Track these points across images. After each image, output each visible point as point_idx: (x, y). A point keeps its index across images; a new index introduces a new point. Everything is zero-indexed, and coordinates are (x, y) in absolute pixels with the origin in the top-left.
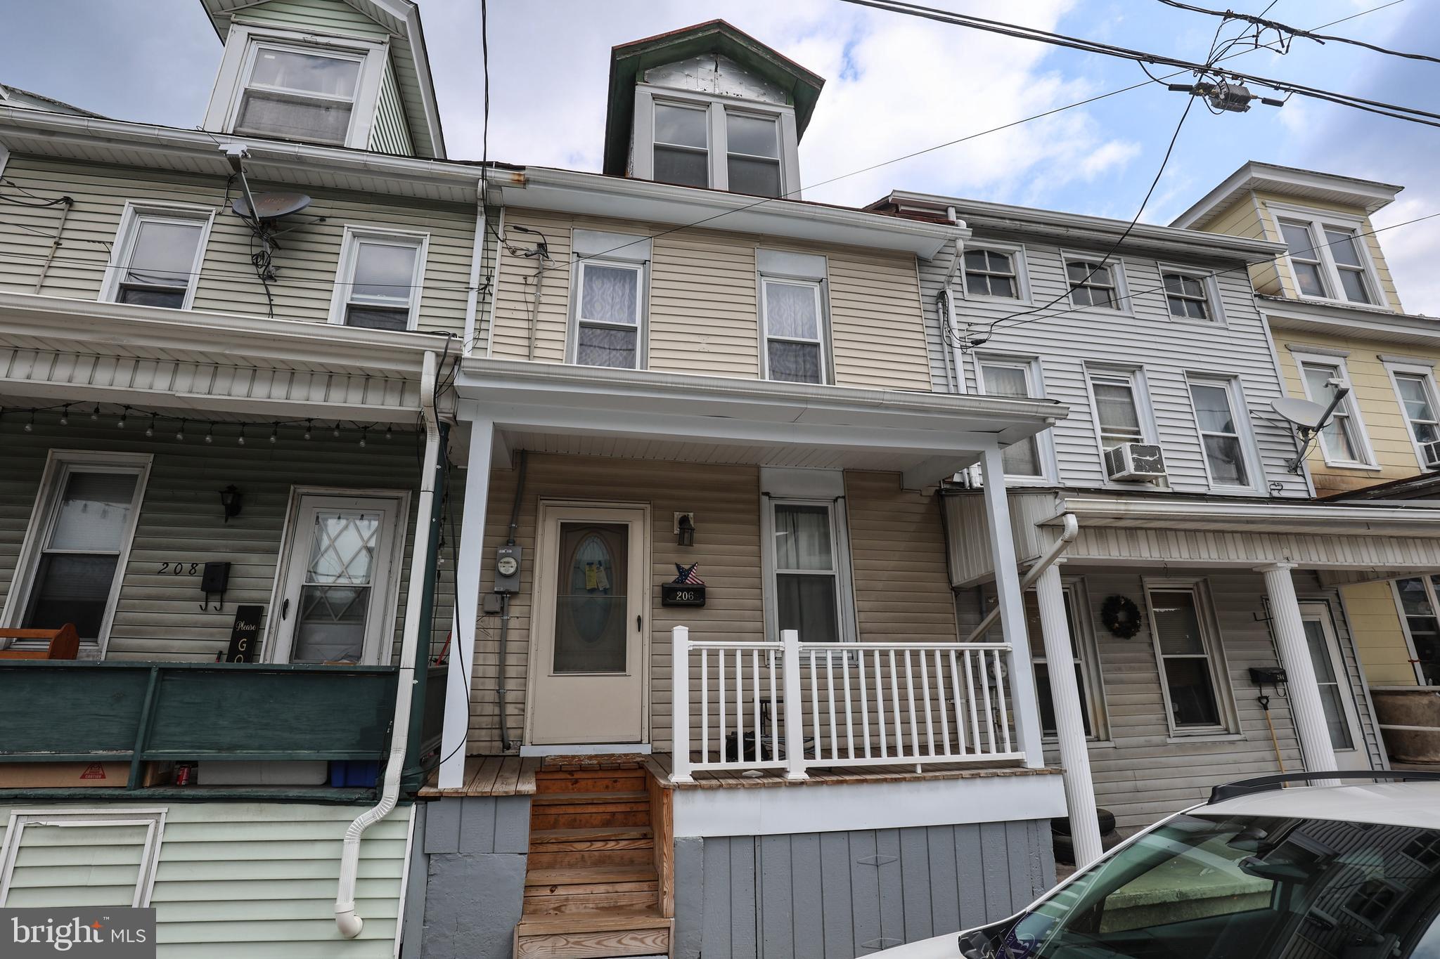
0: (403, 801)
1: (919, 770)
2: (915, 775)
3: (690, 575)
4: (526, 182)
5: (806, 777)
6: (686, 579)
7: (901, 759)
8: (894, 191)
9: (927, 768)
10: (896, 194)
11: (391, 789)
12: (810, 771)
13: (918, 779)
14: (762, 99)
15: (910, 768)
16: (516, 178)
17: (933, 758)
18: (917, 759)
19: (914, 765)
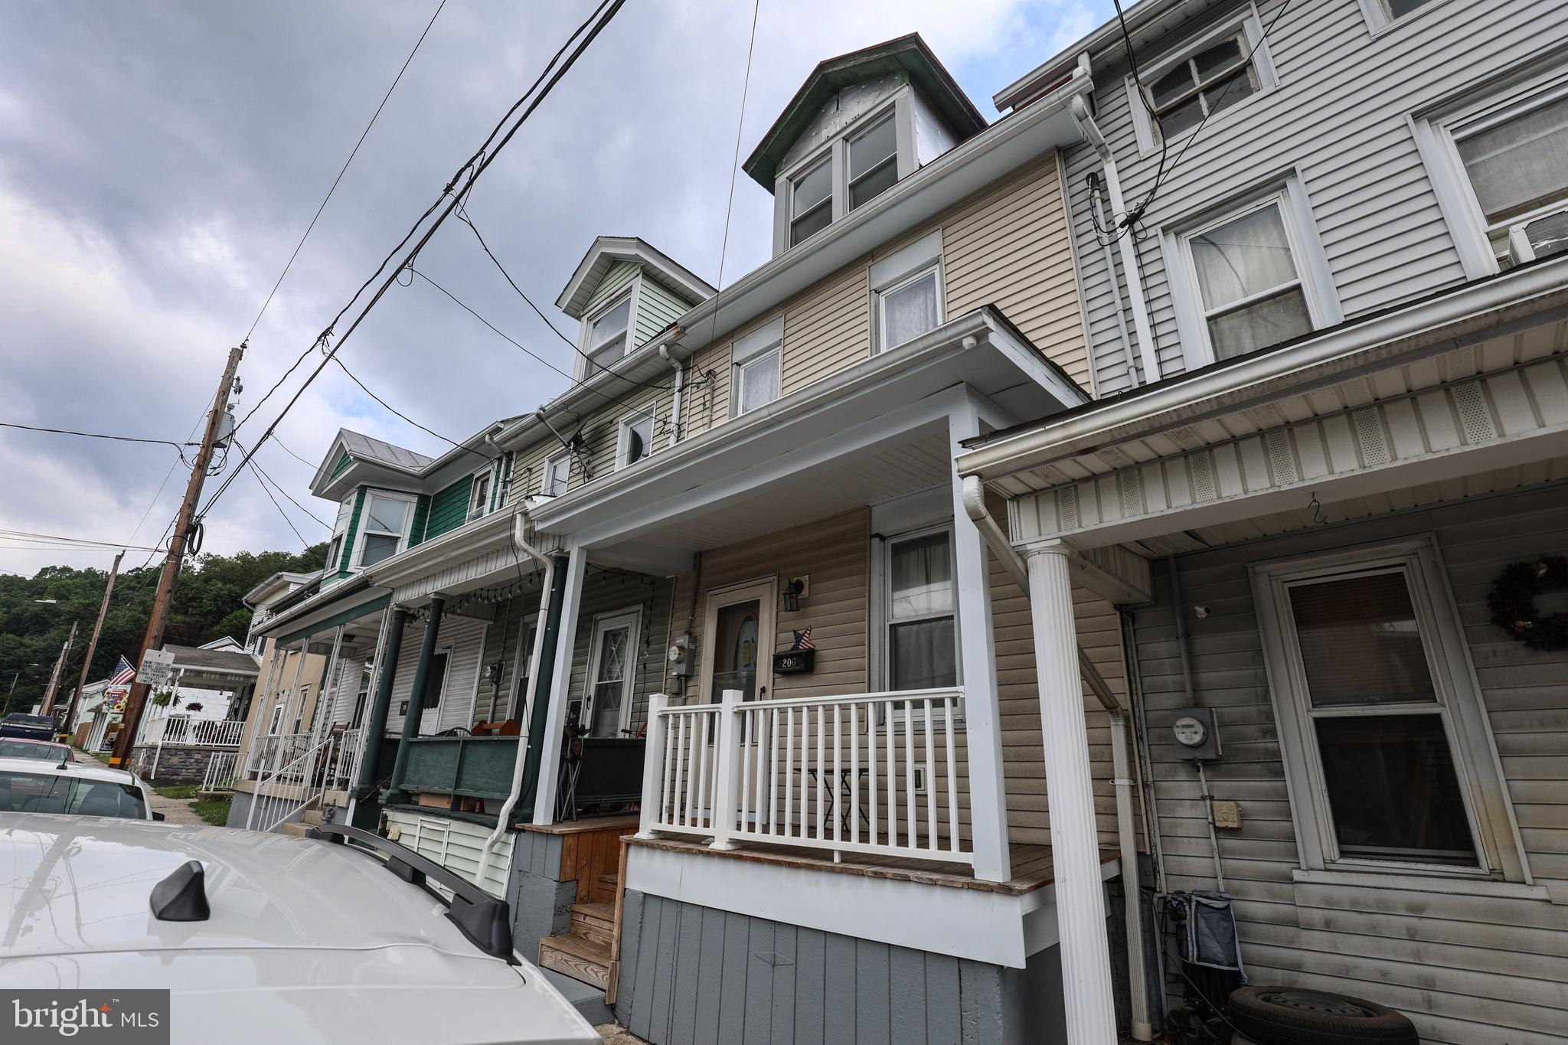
0: (510, 829)
1: (837, 858)
2: (828, 864)
3: (802, 641)
4: (685, 328)
5: (730, 847)
6: (799, 645)
7: (819, 842)
8: (994, 98)
9: (846, 857)
10: (997, 99)
11: (503, 821)
12: (733, 841)
13: (832, 870)
14: (869, 106)
15: (827, 855)
16: (676, 331)
17: (854, 845)
18: (837, 844)
19: (832, 852)
